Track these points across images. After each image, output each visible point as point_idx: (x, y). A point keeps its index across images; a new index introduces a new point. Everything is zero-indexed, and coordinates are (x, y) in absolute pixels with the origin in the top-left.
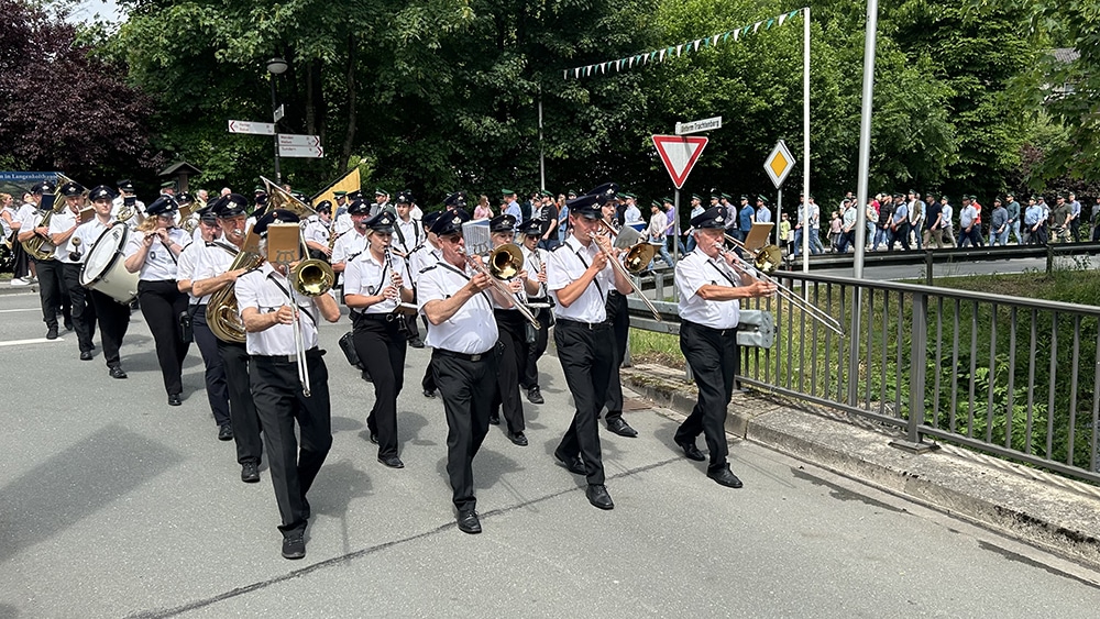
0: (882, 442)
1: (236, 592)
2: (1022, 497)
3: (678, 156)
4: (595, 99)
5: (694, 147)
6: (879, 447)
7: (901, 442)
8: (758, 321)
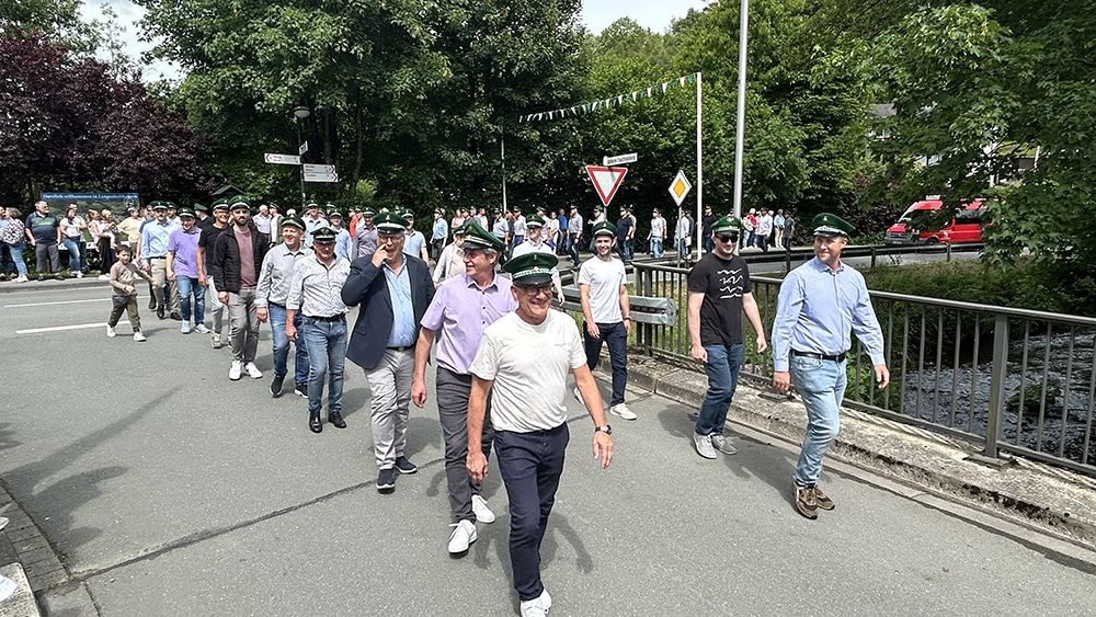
0: (753, 394)
1: (274, 514)
2: (853, 432)
3: (606, 181)
4: (544, 138)
5: (617, 175)
6: (751, 397)
7: (767, 394)
8: (665, 306)
